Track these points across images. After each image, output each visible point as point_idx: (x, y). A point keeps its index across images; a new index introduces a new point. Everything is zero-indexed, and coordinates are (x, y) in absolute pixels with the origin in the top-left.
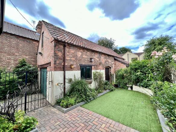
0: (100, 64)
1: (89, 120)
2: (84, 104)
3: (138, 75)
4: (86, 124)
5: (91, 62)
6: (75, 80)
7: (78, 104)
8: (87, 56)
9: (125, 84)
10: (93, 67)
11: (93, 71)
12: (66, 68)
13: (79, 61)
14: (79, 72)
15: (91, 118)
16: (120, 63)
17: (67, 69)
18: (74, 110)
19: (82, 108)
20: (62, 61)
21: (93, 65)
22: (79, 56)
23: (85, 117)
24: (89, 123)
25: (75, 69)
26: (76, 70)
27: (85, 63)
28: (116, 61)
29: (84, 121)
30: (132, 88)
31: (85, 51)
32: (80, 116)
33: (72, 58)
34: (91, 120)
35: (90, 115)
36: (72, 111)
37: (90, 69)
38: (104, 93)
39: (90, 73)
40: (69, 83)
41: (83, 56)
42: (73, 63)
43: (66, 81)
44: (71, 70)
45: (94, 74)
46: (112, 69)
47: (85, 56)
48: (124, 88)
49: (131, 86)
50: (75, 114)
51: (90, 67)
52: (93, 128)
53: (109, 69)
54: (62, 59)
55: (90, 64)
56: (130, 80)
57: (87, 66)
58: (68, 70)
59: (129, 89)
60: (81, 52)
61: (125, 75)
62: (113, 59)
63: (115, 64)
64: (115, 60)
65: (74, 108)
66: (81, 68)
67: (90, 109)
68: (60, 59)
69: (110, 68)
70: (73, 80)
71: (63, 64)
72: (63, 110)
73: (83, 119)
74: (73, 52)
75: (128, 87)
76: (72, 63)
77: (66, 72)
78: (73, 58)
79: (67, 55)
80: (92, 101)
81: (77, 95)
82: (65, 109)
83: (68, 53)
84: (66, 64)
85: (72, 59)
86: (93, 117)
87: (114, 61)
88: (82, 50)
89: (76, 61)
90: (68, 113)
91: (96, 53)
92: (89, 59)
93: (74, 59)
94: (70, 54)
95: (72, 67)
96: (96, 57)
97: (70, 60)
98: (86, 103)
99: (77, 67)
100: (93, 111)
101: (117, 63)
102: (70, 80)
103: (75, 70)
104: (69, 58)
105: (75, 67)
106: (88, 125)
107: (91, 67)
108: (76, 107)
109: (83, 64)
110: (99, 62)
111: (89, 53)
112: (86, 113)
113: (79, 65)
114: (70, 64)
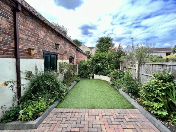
0: (66, 52)
1: (79, 120)
2: (59, 103)
3: (99, 65)
4: (80, 126)
5: (57, 48)
6: (36, 73)
7: (51, 107)
8: (52, 40)
9: (87, 74)
10: (58, 56)
11: (59, 61)
12: (19, 54)
13: (42, 44)
14: (42, 61)
15: (80, 117)
16: (81, 54)
17: (22, 55)
18: (48, 116)
19: (60, 110)
20: (10, 38)
21: (59, 54)
22: (42, 37)
23: (72, 119)
24: (82, 123)
25: (36, 56)
26: (38, 59)
27: (50, 49)
28: (78, 52)
29: (74, 123)
30: (93, 77)
31: (50, 31)
32: (64, 121)
33: (30, 36)
34: (82, 118)
35: (77, 114)
36: (46, 119)
37: (56, 58)
38: (73, 85)
39: (55, 63)
40: (26, 79)
41: (48, 39)
42: (33, 46)
43: (22, 76)
44: (30, 58)
45: (60, 65)
46: (74, 59)
47: (50, 39)
48: (87, 78)
49: (92, 75)
50: (56, 122)
51: (55, 56)
52: (90, 125)
53: (72, 60)
54: (9, 35)
55: (55, 51)
56: (91, 70)
57: (52, 53)
58: (23, 58)
59: (91, 78)
60: (44, 32)
61: (88, 65)
62: (76, 49)
63: (77, 55)
64: (77, 50)
65: (48, 114)
66: (45, 55)
67: (70, 107)
68: (5, 33)
69: (73, 58)
70: (34, 73)
71: (12, 45)
72: (32, 125)
73: (71, 122)
74: (32, 27)
75: (90, 76)
76: (30, 46)
77: (21, 60)
78: (33, 37)
79: (20, 30)
80: (66, 97)
81: (47, 95)
82: (34, 122)
83: (23, 27)
84: (20, 46)
85: (30, 39)
86: (81, 114)
87: (76, 52)
88: (44, 29)
89: (38, 43)
90: (41, 125)
91: (62, 39)
92: (54, 45)
93: (34, 40)
94: (26, 30)
95: (33, 52)
96: (62, 44)
97: (27, 40)
98: (61, 101)
99: (39, 54)
100: (76, 108)
101: (79, 54)
102: (29, 74)
103: (36, 59)
104: (25, 37)
105: (36, 54)
106: (83, 126)
107: (57, 56)
108: (50, 111)
109: (47, 50)
110: (65, 50)
111: (53, 35)
112: (71, 114)
113: (41, 51)
114: (26, 48)
